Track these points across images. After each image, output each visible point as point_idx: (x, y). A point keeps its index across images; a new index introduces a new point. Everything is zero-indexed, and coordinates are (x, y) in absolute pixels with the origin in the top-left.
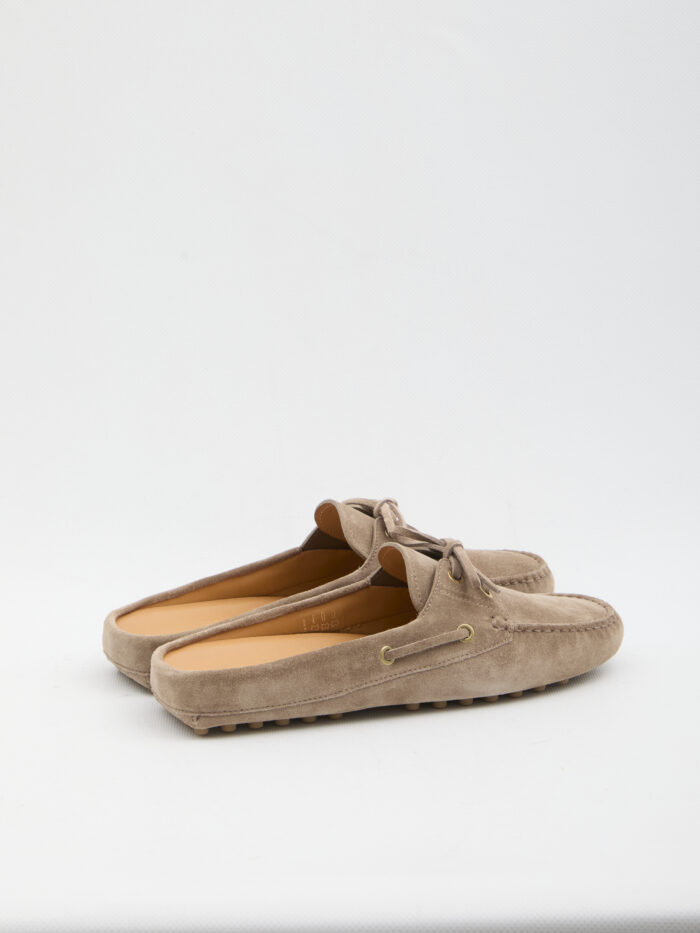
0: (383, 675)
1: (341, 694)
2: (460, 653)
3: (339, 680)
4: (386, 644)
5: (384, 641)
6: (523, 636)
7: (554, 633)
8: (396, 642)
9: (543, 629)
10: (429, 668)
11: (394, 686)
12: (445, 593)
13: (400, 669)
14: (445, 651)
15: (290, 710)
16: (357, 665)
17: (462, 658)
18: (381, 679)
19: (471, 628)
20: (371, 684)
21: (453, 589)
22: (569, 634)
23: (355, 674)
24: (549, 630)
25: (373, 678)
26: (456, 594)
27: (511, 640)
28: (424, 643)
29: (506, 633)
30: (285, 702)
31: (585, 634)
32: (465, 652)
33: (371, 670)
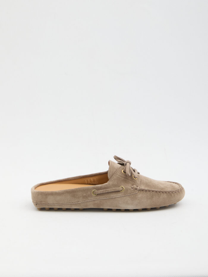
0: (92, 198)
1: (79, 203)
2: (118, 195)
3: (79, 198)
4: (95, 189)
5: (94, 188)
6: (142, 192)
7: (153, 192)
8: (98, 189)
9: (149, 191)
10: (108, 198)
11: (96, 202)
12: (118, 176)
13: (99, 197)
14: (114, 194)
15: (64, 206)
16: (85, 195)
17: (119, 196)
18: (92, 199)
19: (124, 187)
20: (89, 201)
21: (122, 175)
22: (159, 193)
23: (84, 197)
24: (151, 191)
25: (89, 198)
26: (122, 177)
27: (137, 193)
28: (106, 190)
29: (136, 191)
30: (61, 203)
31: (165, 194)
32: (120, 194)
33: (89, 196)
